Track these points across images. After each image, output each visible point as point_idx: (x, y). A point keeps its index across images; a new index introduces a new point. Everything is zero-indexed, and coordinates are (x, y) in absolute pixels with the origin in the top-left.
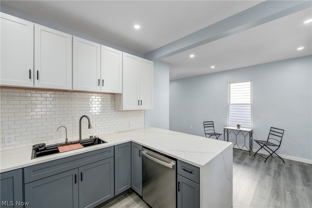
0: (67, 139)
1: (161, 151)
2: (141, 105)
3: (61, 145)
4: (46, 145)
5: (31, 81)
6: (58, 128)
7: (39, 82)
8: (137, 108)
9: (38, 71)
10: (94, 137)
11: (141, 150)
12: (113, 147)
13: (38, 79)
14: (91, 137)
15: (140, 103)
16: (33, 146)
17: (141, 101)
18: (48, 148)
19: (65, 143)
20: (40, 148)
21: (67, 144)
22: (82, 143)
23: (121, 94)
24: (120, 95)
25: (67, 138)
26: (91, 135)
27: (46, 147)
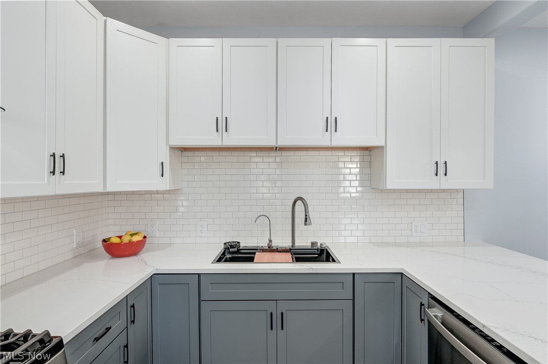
0: (270, 241)
1: (484, 326)
2: (446, 175)
3: (261, 250)
4: (241, 245)
5: (219, 136)
6: (257, 219)
7: (228, 136)
8: (433, 183)
9: (226, 118)
10: (319, 245)
11: (426, 306)
12: (352, 276)
13: (226, 131)
14: (313, 244)
15: (441, 169)
16: (225, 244)
17: (446, 163)
18: (242, 251)
19: (267, 248)
20: (231, 248)
21: (270, 249)
22: (294, 254)
23: (382, 147)
24: (380, 149)
25: (272, 239)
26: (314, 240)
27: (241, 248)
